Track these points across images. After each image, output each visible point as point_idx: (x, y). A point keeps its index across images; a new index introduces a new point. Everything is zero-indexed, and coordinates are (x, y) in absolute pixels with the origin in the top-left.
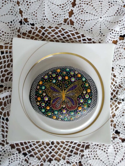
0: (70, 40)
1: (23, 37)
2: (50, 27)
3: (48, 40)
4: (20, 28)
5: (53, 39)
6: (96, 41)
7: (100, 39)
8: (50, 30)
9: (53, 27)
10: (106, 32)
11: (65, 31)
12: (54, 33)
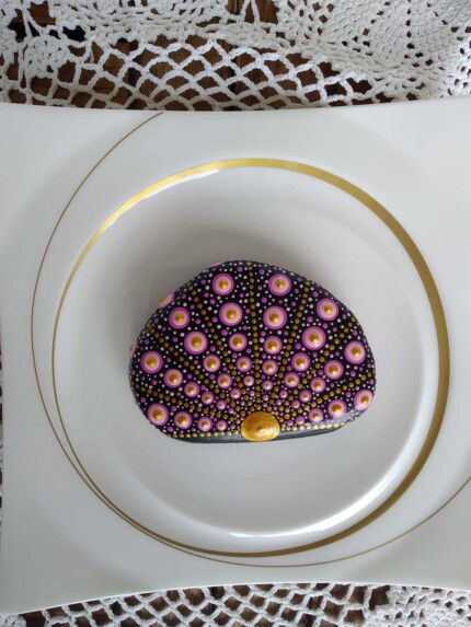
0: (266, 98)
1: (33, 99)
2: (162, 41)
3: (157, 105)
4: (16, 55)
5: (182, 100)
6: (395, 93)
7: (413, 80)
8: (163, 55)
9: (175, 41)
10: (440, 43)
11: (236, 53)
12: (185, 69)
